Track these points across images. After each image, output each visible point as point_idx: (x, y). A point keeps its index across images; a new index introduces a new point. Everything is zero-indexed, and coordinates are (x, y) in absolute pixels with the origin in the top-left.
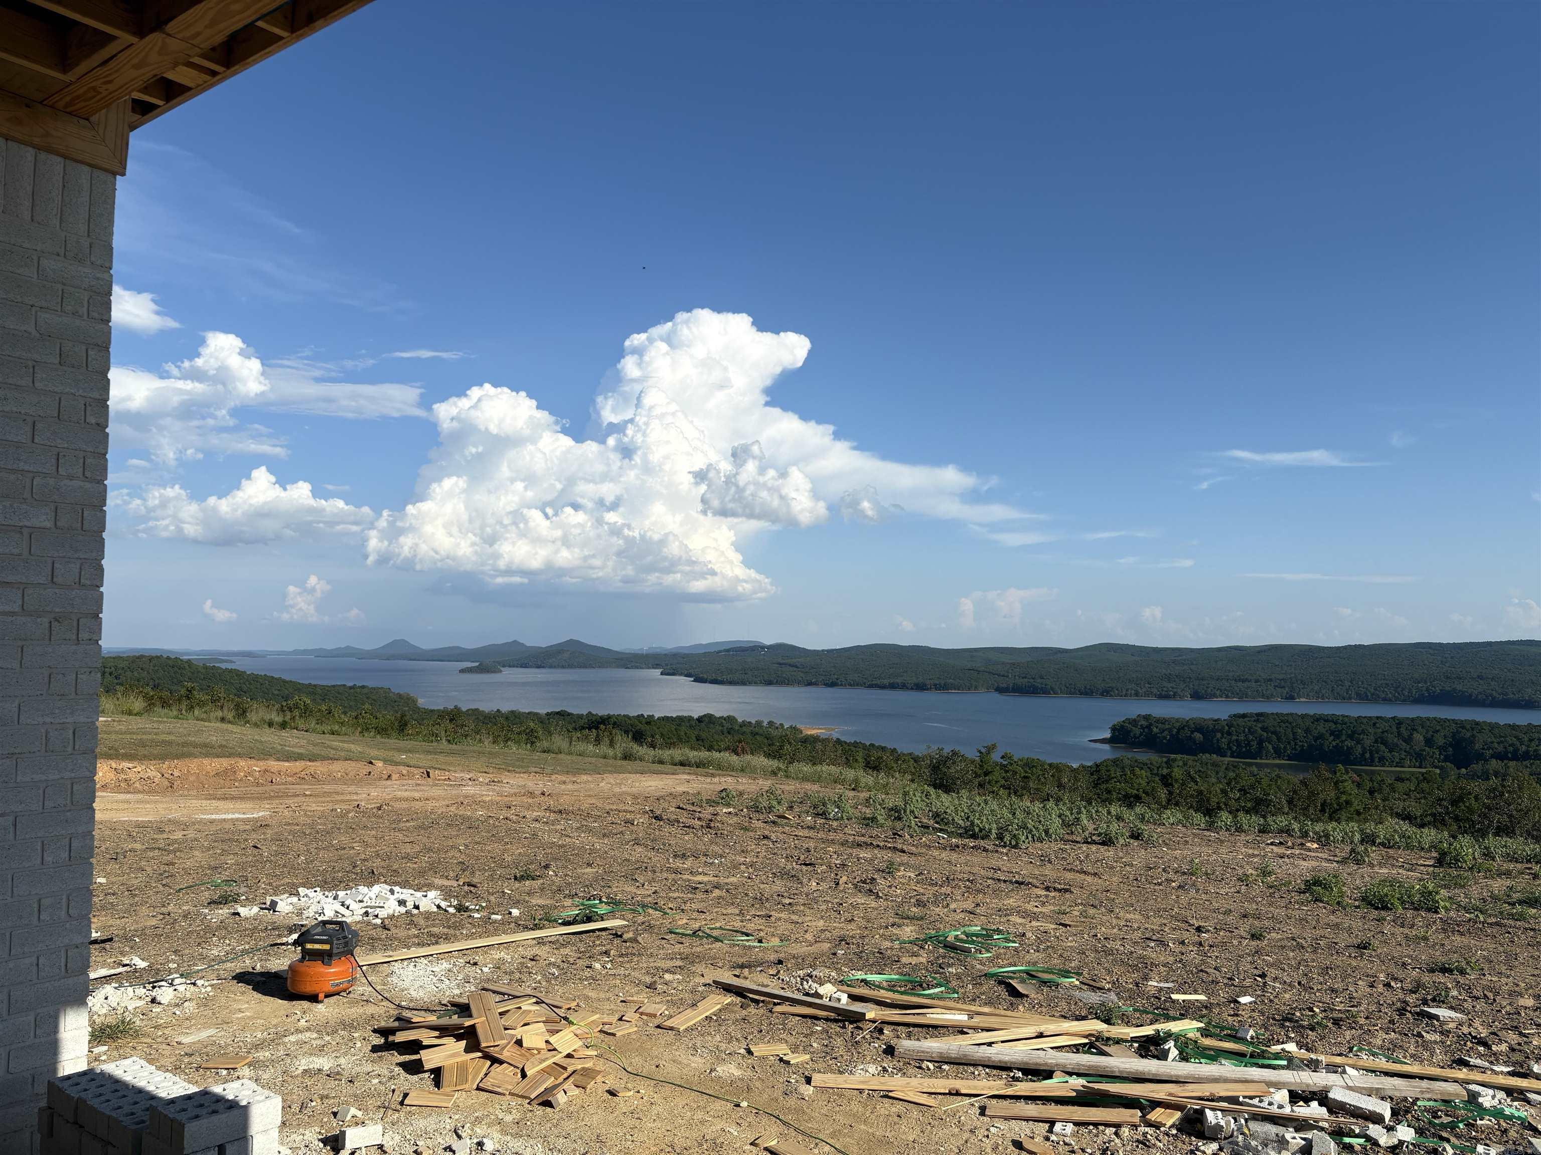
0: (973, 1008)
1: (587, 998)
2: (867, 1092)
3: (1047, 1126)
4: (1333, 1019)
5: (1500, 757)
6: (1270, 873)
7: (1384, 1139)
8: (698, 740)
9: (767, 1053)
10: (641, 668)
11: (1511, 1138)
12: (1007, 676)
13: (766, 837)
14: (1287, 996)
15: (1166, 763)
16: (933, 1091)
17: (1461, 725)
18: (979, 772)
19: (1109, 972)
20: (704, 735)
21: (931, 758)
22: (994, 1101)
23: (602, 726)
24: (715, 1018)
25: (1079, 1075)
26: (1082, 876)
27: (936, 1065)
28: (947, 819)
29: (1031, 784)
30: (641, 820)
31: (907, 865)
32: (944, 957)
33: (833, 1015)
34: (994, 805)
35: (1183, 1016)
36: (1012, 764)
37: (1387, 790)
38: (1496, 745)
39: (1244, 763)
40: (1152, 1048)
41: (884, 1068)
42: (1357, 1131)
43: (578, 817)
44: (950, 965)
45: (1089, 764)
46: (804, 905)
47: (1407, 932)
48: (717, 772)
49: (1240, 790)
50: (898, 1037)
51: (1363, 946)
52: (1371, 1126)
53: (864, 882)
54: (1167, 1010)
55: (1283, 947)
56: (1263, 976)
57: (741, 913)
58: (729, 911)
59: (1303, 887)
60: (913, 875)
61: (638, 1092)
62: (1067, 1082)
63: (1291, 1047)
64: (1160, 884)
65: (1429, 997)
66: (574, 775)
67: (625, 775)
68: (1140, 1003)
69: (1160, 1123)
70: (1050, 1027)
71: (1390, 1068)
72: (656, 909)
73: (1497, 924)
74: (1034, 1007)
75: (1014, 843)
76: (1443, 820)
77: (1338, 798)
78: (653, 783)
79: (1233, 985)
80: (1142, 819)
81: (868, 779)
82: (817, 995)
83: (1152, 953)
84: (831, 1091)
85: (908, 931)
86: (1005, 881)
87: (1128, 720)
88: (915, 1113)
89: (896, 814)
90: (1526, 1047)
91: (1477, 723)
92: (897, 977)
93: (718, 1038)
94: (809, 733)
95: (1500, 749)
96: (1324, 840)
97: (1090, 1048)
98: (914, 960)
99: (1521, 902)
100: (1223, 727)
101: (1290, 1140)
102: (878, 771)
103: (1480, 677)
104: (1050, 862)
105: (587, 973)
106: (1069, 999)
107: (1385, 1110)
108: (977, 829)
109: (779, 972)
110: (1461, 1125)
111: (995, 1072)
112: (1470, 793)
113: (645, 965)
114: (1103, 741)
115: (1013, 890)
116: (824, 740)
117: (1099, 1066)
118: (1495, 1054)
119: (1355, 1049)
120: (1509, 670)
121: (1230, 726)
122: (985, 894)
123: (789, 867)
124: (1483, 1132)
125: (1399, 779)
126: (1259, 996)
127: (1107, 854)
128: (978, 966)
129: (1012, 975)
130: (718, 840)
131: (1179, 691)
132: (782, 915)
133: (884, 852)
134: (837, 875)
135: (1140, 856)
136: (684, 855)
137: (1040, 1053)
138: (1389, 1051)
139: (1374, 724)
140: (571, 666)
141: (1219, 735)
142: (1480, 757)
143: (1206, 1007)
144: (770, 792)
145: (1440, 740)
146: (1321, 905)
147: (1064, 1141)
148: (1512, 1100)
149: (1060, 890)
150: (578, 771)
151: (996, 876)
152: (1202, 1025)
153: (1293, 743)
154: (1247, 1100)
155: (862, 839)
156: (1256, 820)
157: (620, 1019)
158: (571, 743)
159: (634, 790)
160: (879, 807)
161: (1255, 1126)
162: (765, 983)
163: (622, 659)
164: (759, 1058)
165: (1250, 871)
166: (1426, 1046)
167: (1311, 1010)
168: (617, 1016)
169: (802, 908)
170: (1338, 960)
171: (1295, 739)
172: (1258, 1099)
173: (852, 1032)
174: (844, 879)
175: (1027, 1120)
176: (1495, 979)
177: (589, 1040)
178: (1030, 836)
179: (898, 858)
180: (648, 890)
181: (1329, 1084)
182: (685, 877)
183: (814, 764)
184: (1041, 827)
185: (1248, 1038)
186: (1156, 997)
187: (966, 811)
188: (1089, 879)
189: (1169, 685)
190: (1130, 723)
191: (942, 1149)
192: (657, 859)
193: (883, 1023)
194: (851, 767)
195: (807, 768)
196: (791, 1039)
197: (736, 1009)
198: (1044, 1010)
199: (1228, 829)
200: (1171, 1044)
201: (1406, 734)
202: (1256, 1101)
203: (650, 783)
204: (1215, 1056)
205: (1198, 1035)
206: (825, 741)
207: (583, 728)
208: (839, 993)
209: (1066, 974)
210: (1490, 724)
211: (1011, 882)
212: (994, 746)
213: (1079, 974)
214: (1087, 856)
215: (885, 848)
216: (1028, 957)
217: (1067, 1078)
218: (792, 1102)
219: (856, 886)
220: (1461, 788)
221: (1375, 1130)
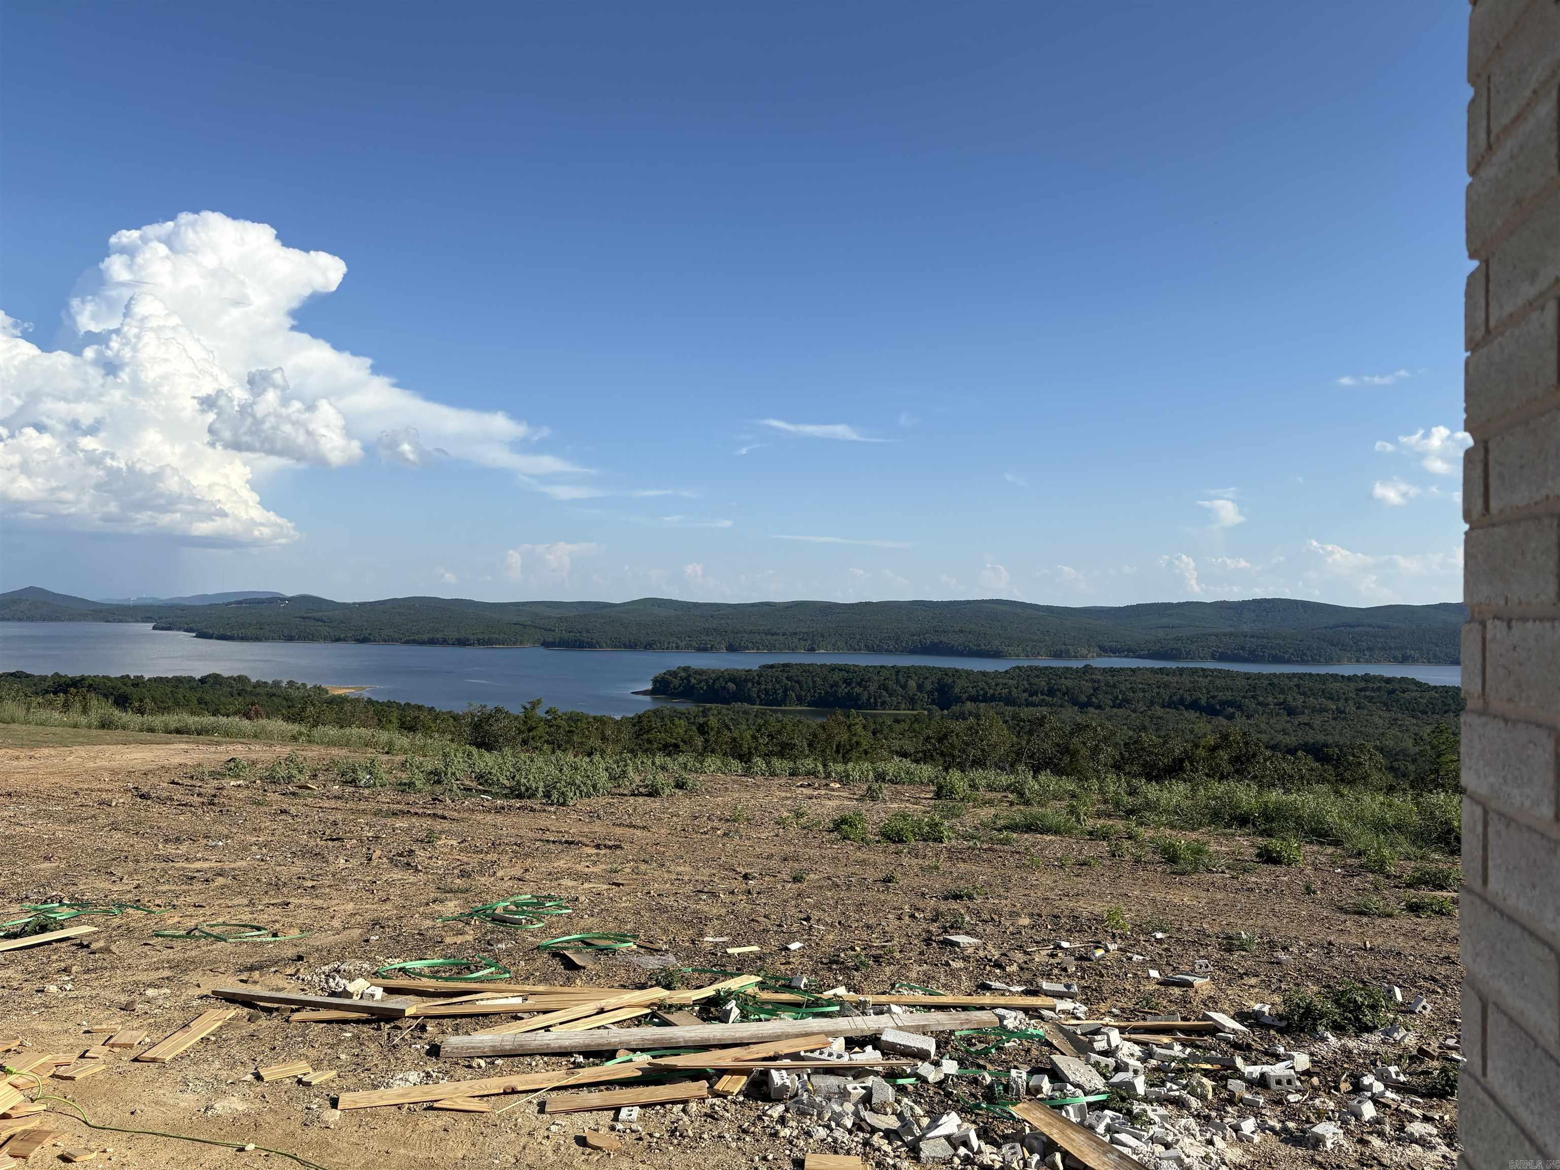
0: (527, 988)
1: (36, 1033)
2: (407, 1106)
3: (612, 1113)
4: (874, 957)
5: (974, 699)
6: (802, 815)
7: (932, 1075)
8: (200, 703)
9: (281, 1076)
10: (126, 622)
11: (1033, 1056)
12: (554, 631)
13: (283, 812)
14: (831, 937)
15: (702, 712)
16: (486, 1093)
17: (945, 672)
18: (523, 728)
19: (665, 931)
20: (208, 698)
21: (473, 716)
22: (554, 1094)
23: (73, 690)
24: (213, 1038)
25: (643, 1050)
26: (632, 830)
27: (488, 1060)
28: (492, 779)
29: (575, 738)
30: (121, 800)
31: (449, 833)
32: (493, 932)
33: (365, 1016)
34: (540, 762)
35: (739, 972)
36: (555, 719)
37: (886, 731)
38: (971, 689)
39: (771, 710)
40: (713, 1009)
41: (428, 1073)
42: (909, 1071)
43: (34, 800)
44: (499, 941)
45: (631, 716)
46: (330, 886)
47: (920, 862)
48: (224, 740)
49: (768, 736)
50: (443, 1033)
51: (888, 880)
52: (920, 1063)
53: (401, 855)
54: (724, 966)
55: (821, 887)
56: (808, 919)
57: (251, 903)
58: (236, 902)
59: (832, 826)
60: (455, 843)
61: (105, 1151)
62: (631, 1061)
63: (841, 991)
64: (706, 833)
65: (948, 925)
66: (32, 748)
67: (101, 747)
68: (698, 961)
69: (727, 1091)
70: (611, 1001)
71: (929, 1001)
72: (138, 908)
73: (990, 849)
74: (592, 979)
75: (561, 800)
76: (932, 756)
77: (850, 740)
78: (139, 755)
79: (782, 931)
80: (685, 767)
81: (403, 741)
82: (347, 994)
83: (705, 906)
84: (363, 1112)
85: (452, 907)
86: (554, 842)
87: (670, 673)
88: (465, 1123)
89: (436, 778)
90: (1031, 965)
91: (957, 671)
92: (441, 960)
93: (217, 1064)
94: (336, 693)
95: (973, 692)
96: (845, 779)
97: (652, 1018)
98: (459, 940)
99: (1006, 828)
100: (754, 678)
101: (852, 1091)
102: (414, 731)
103: (961, 631)
104: (599, 817)
105: (38, 999)
106: (628, 967)
107: (930, 1045)
108: (523, 789)
109: (298, 970)
110: (993, 1051)
111: (554, 1059)
112: (952, 732)
113: (120, 981)
114: (645, 693)
115: (563, 851)
116: (353, 700)
117: (663, 1039)
118: (1009, 975)
119: (897, 986)
120: (982, 625)
121: (760, 676)
122: (534, 857)
123: (312, 843)
124: (1010, 1054)
125: (897, 721)
126: (806, 940)
127: (654, 805)
128: (530, 939)
129: (566, 945)
130: (222, 818)
131: (716, 644)
132: (304, 901)
133: (423, 820)
134: (369, 849)
135: (685, 805)
136: (178, 839)
137: (602, 1031)
138: (925, 982)
139: (878, 673)
140: (31, 619)
141: (750, 685)
142: (958, 700)
143: (760, 958)
144: (290, 760)
145: (928, 686)
146: (849, 842)
147: (630, 1129)
148: (1030, 1019)
149: (610, 847)
150: (38, 744)
151: (545, 837)
152: (760, 979)
153: (812, 691)
154: (809, 1054)
155: (399, 807)
156: (787, 765)
157: (82, 1056)
158: (28, 709)
159: (115, 764)
160: (416, 771)
161: (818, 1080)
162: (281, 986)
163: (101, 611)
164: (271, 1083)
165: (786, 814)
166: (953, 974)
167: (853, 949)
168: (78, 1053)
169: (328, 890)
170: (869, 895)
171: (814, 687)
172: (818, 1051)
173: (389, 1034)
174: (378, 853)
175: (590, 1111)
176: (996, 901)
177: (35, 1091)
178: (578, 792)
179: (438, 825)
180: (129, 884)
181: (882, 1026)
182: (177, 865)
183: (342, 727)
184: (589, 782)
185: (802, 986)
186: (713, 954)
187: (511, 770)
188: (638, 833)
189: (708, 638)
190: (670, 675)
191: (497, 1162)
192: (140, 846)
193: (426, 1017)
194: (383, 728)
195: (332, 731)
196: (312, 1054)
197: (242, 1023)
198: (602, 981)
199: (763, 774)
200: (732, 1005)
201: (902, 680)
202: (816, 1054)
203: (134, 756)
204: (774, 1009)
205: (757, 989)
206: (356, 701)
207: (47, 692)
208: (373, 988)
209: (622, 938)
210: (967, 671)
211: (560, 842)
212: (539, 701)
213: (635, 937)
214: (635, 809)
215: (424, 815)
216: (582, 923)
217: (631, 1056)
218: (313, 1133)
219: (391, 860)
220: (946, 727)
221: (925, 1069)
